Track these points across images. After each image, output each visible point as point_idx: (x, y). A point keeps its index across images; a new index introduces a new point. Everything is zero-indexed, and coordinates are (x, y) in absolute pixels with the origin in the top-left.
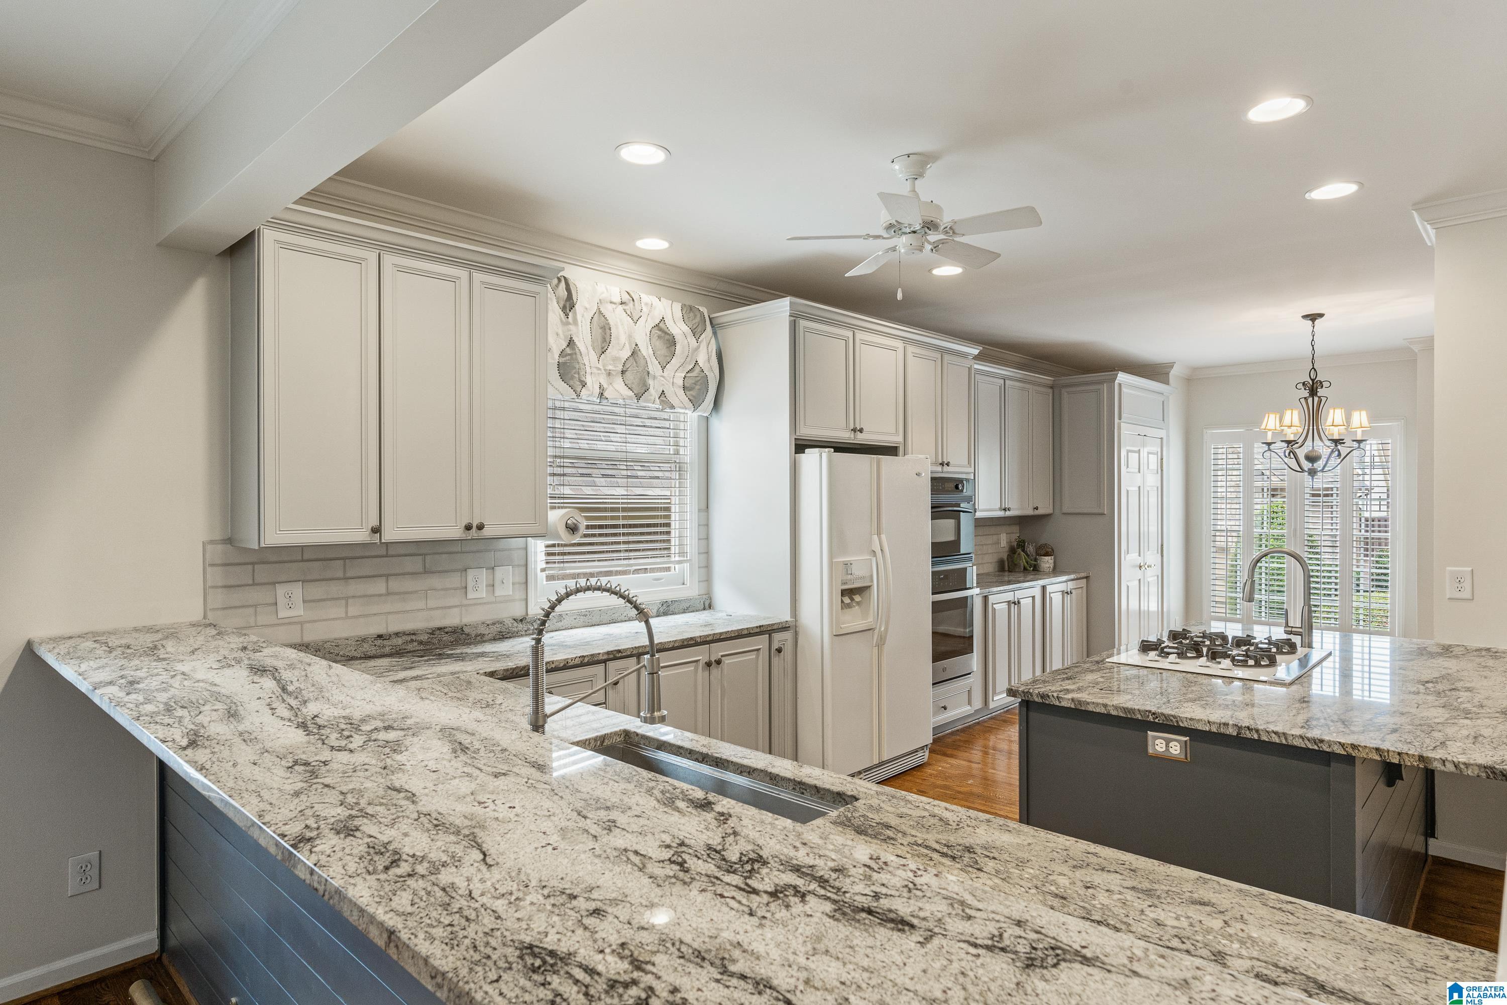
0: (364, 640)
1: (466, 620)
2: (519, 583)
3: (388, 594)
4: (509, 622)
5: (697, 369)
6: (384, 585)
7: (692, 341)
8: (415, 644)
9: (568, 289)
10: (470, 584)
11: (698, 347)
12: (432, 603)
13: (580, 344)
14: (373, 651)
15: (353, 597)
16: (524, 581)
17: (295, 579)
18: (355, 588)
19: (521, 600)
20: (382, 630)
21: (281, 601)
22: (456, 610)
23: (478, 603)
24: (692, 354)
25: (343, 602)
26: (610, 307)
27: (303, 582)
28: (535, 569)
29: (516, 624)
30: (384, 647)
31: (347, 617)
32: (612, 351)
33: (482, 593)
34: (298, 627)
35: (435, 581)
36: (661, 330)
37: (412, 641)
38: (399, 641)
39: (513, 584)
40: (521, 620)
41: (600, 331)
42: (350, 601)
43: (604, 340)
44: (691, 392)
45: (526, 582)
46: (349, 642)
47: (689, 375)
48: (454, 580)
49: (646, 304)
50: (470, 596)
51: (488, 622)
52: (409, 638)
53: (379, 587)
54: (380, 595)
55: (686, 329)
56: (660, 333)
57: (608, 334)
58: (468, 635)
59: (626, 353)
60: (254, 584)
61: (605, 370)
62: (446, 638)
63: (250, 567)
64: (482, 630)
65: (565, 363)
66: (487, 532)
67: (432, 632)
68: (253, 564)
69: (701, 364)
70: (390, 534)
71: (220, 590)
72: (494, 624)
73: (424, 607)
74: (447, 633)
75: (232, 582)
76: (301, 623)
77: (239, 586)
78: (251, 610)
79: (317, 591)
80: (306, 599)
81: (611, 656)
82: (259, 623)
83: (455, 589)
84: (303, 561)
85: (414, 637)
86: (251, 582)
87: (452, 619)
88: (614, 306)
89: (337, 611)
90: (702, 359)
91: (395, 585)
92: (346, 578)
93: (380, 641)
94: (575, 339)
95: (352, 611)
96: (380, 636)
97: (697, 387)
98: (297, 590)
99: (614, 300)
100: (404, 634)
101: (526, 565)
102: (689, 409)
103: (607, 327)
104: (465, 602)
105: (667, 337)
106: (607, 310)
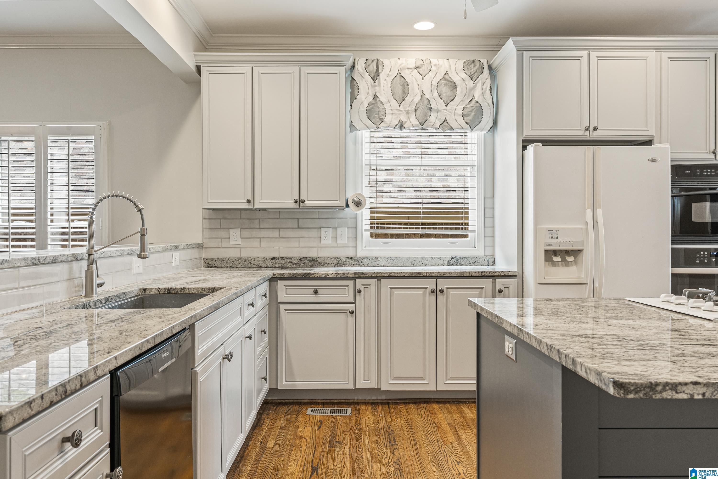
0: (266, 259)
1: (320, 255)
2: (352, 237)
3: (280, 237)
4: (344, 259)
5: (474, 101)
6: (278, 233)
7: (470, 84)
8: (291, 264)
9: (377, 66)
10: (323, 236)
11: (475, 87)
12: (302, 244)
13: (382, 98)
14: (270, 264)
15: (263, 238)
16: (355, 236)
17: (237, 227)
18: (264, 233)
19: (353, 247)
20: (276, 255)
21: (232, 237)
22: (315, 249)
23: (327, 246)
24: (469, 92)
25: (259, 240)
26: (407, 71)
27: (241, 229)
28: (362, 230)
29: (348, 260)
30: (276, 263)
31: (260, 247)
32: (409, 99)
33: (330, 241)
34: (239, 249)
35: (303, 233)
36: (446, 80)
37: (290, 262)
38: (283, 262)
39: (348, 237)
40: (351, 258)
41: (401, 87)
42: (262, 239)
43: (404, 92)
44: (468, 118)
45: (356, 238)
46: (260, 259)
47: (467, 106)
48: (314, 233)
49: (435, 65)
50: (322, 242)
51: (331, 257)
52: (288, 261)
53: (276, 234)
54: (276, 238)
55: (464, 75)
56: (445, 82)
57: (406, 89)
58: (320, 263)
59: (418, 98)
60: (221, 228)
61: (405, 111)
62: (308, 263)
63: (219, 220)
64: (328, 261)
65: (370, 109)
66: (308, 204)
67: (300, 259)
68: (220, 219)
69: (476, 98)
70: (258, 204)
71: (208, 230)
72: (334, 258)
73: (298, 246)
74: (308, 260)
75: (213, 227)
76: (240, 248)
77: (215, 229)
78: (220, 240)
79: (247, 233)
80: (242, 237)
81: (357, 276)
82: (223, 246)
83: (315, 238)
84: (241, 219)
85: (291, 260)
86: (219, 227)
87: (313, 254)
88: (410, 70)
89: (256, 243)
90: (477, 94)
91: (283, 233)
92: (260, 228)
93: (274, 260)
94: (378, 94)
95: (263, 245)
96: (274, 258)
97: (473, 113)
98: (238, 232)
99: (410, 67)
100: (286, 258)
101: (356, 228)
102: (466, 129)
103: (405, 84)
104: (320, 245)
105: (450, 84)
106: (406, 74)
